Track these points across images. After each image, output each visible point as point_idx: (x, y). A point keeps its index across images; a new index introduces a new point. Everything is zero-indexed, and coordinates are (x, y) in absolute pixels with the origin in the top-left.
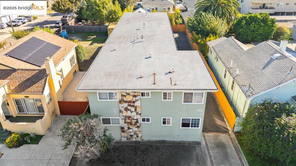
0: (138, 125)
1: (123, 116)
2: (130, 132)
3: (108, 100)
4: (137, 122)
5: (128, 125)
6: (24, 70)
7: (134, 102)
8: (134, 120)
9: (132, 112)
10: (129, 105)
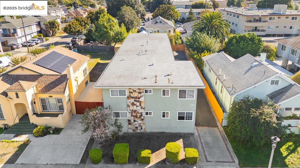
0: (142, 118)
1: (130, 110)
2: (136, 124)
3: (119, 96)
4: (141, 115)
5: (134, 118)
6: (50, 75)
7: (139, 98)
8: (139, 113)
9: (137, 106)
10: (135, 101)
